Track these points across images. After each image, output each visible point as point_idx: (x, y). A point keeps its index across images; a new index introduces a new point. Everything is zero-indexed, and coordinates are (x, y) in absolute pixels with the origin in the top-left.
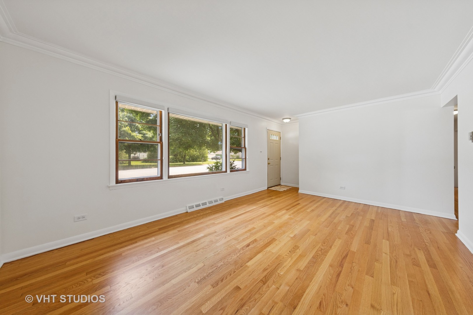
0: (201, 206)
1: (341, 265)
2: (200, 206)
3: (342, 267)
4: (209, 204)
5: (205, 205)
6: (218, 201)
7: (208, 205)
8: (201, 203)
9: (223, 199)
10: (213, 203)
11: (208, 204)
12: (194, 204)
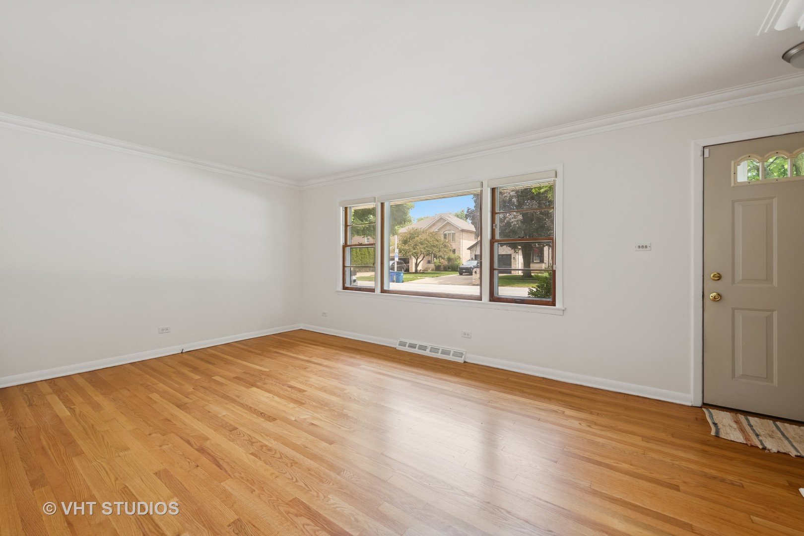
0: (417, 349)
1: (202, 450)
2: (415, 348)
3: (197, 450)
4: (430, 351)
5: (424, 350)
6: (449, 354)
7: (427, 353)
8: (419, 343)
9: (462, 354)
10: (449, 355)
11: (428, 350)
12: (409, 341)
